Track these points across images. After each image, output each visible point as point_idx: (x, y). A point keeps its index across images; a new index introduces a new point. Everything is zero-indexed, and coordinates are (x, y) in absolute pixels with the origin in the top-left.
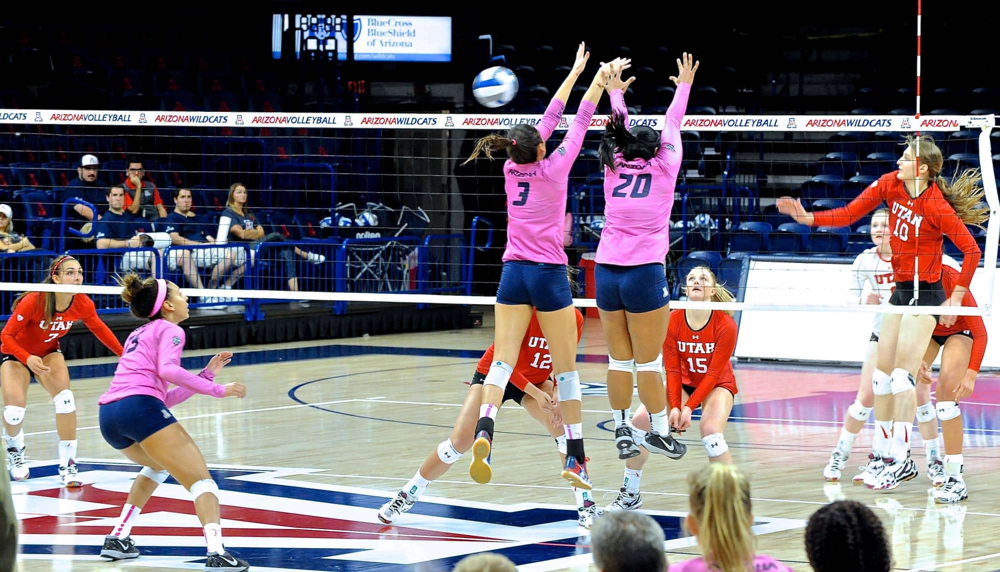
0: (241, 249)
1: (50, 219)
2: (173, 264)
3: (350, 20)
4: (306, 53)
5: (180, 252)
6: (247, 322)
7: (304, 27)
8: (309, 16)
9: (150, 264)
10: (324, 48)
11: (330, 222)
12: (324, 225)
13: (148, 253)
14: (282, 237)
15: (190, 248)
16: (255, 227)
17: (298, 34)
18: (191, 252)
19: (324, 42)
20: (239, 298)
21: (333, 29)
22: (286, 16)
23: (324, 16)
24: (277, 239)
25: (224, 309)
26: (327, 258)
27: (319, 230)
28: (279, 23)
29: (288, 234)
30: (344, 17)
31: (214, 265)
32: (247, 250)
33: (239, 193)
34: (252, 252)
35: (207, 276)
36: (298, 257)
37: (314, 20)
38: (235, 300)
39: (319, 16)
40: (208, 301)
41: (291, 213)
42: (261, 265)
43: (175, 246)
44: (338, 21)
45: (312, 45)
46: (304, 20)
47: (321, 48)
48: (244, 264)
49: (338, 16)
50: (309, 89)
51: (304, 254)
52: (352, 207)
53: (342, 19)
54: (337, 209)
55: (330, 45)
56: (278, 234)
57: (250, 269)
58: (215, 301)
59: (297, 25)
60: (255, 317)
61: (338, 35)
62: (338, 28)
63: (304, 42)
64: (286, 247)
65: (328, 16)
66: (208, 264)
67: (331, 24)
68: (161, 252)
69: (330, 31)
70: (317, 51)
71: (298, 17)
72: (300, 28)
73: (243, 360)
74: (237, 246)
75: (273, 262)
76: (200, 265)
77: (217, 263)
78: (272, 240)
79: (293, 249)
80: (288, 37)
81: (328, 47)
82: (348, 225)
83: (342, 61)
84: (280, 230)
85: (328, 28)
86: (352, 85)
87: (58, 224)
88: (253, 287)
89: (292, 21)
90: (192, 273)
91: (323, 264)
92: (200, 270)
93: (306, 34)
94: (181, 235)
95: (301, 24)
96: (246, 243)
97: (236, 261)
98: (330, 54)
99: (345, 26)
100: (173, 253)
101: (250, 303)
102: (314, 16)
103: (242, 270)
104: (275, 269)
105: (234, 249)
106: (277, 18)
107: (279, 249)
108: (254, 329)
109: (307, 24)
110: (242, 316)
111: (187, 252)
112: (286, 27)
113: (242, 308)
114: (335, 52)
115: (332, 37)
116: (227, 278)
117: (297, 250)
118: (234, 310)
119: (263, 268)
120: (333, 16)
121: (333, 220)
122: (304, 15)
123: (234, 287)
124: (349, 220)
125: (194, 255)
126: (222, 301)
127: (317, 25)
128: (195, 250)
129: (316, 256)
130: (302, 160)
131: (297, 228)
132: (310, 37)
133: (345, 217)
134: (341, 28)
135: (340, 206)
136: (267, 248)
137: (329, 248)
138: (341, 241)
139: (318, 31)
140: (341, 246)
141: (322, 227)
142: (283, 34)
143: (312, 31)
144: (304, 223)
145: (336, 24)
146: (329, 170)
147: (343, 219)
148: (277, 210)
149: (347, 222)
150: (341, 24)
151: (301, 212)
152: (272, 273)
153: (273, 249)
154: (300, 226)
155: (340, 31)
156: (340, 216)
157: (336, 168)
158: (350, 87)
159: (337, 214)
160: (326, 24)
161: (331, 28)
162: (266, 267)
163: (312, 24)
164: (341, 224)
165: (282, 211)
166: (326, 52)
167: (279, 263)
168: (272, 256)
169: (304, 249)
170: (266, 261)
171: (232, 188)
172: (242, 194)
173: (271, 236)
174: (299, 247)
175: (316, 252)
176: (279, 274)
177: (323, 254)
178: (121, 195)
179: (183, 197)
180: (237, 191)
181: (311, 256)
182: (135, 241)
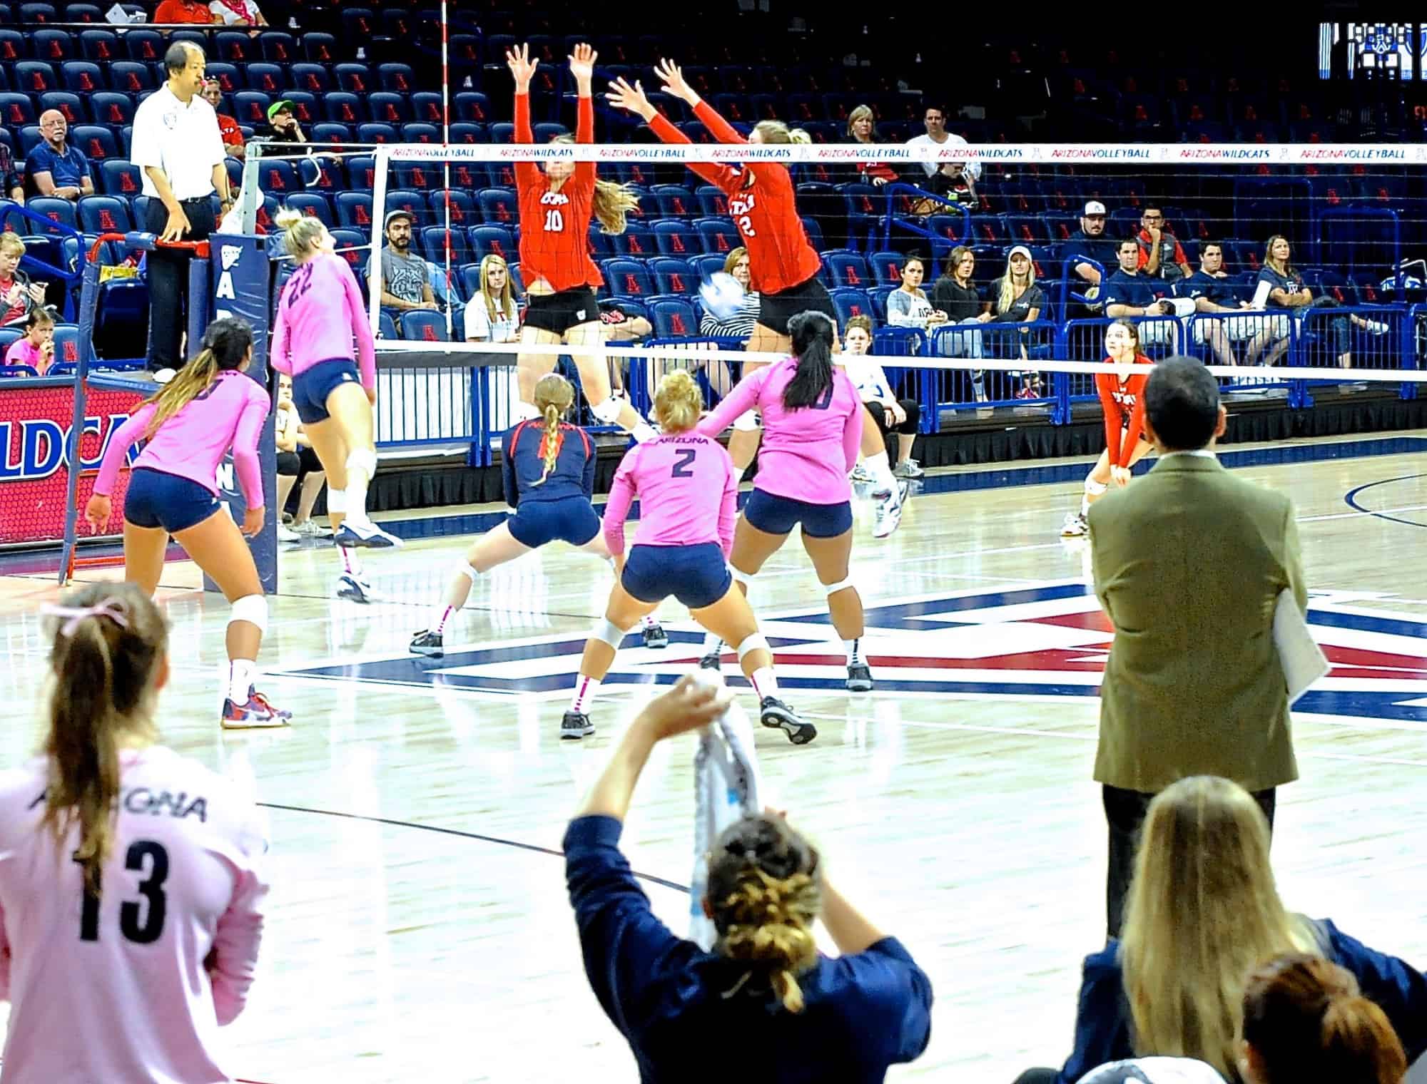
0: (1284, 317)
1: (1048, 282)
2: (1199, 337)
3: (1416, 30)
4: (1361, 72)
5: (1208, 321)
6: (1292, 409)
7: (1359, 39)
8: (1365, 25)
9: (1170, 337)
10: (1384, 64)
11: (1394, 283)
12: (1385, 287)
13: (1168, 323)
14: (1334, 301)
15: (1220, 317)
16: (1300, 290)
17: (1351, 47)
18: (1222, 322)
19: (1385, 58)
20: (1281, 379)
21: (1394, 41)
22: (1337, 26)
23: (1383, 25)
24: (1327, 304)
25: (1264, 393)
26: (1392, 327)
27: (1379, 292)
28: (1328, 34)
29: (1341, 298)
30: (1409, 26)
31: (1249, 338)
32: (1291, 318)
33: (1280, 247)
34: (1298, 322)
35: (1240, 351)
36: (1354, 325)
37: (1371, 30)
38: (1277, 381)
39: (1377, 25)
40: (1244, 383)
41: (1344, 272)
42: (1308, 338)
43: (1200, 314)
44: (1401, 30)
45: (1369, 61)
46: (1359, 30)
47: (1380, 64)
48: (1288, 335)
49: (1401, 25)
50: (1365, 116)
51: (1362, 322)
52: (1421, 263)
53: (1406, 29)
54: (1402, 266)
55: (1392, 61)
56: (1329, 298)
57: (1295, 342)
58: (1252, 382)
59: (1351, 36)
60: (1301, 403)
61: (1401, 49)
62: (1401, 39)
63: (1359, 58)
64: (1339, 315)
65: (1389, 25)
66: (1243, 336)
67: (1392, 35)
68: (1184, 321)
69: (1391, 43)
70: (1375, 69)
71: (1351, 26)
72: (1354, 41)
73: (1286, 458)
74: (1279, 314)
75: (1322, 333)
76: (1232, 338)
77: (1254, 335)
78: (1321, 305)
79: (1347, 316)
80: (1339, 52)
81: (1388, 64)
82: (1417, 286)
83: (1406, 81)
84: (1330, 292)
85: (1388, 40)
86: (1420, 111)
87: (1058, 288)
88: (1299, 364)
89: (1343, 32)
90: (1225, 351)
91: (1385, 335)
92: (1233, 344)
93: (1362, 48)
94: (1211, 299)
95: (1355, 34)
96: (1290, 311)
97: (1277, 333)
98: (1392, 73)
99: (1409, 37)
100: (1199, 322)
101: (1295, 386)
102: (1371, 24)
103: (1284, 344)
104: (1326, 343)
105: (1275, 318)
106: (1324, 28)
107: (1331, 317)
108: (1300, 417)
109: (1362, 34)
110: (1285, 401)
111: (1217, 322)
112: (1337, 39)
113: (1286, 391)
114: (1397, 69)
115: (1394, 51)
116: (1267, 353)
117: (1354, 318)
118: (1276, 393)
119: (1311, 342)
120: (1395, 25)
121: (1398, 280)
122: (1359, 24)
123: (1275, 365)
124: (1418, 280)
125: (1225, 325)
126: (1260, 382)
127: (1374, 35)
128: (1226, 319)
129: (1377, 325)
130: (1359, 204)
131: (1352, 290)
132: (1366, 52)
133: (1413, 276)
134: (1405, 40)
135: (1406, 263)
136: (1316, 316)
137: (1393, 314)
138: (1408, 307)
139: (1375, 44)
140: (1408, 313)
141: (1384, 289)
142: (1333, 47)
143: (1368, 43)
144: (1361, 283)
145: (1398, 35)
146: (1391, 217)
147: (1410, 279)
148: (1328, 268)
149: (1416, 283)
150: (1405, 35)
151: (1358, 270)
152: (1322, 347)
153: (1322, 317)
154: (1356, 287)
155: (1404, 43)
156: (1406, 276)
157: (1401, 216)
158: (1417, 114)
159: (1402, 273)
160: (1386, 34)
161: (1393, 40)
162: (1315, 339)
163: (1368, 35)
164: (1408, 285)
165: (1334, 269)
166: (1386, 69)
167: (1331, 334)
168: (1323, 326)
169: (1361, 315)
170: (1315, 332)
171: (1270, 241)
172: (1283, 248)
173: (1321, 300)
174: (1356, 314)
175: (1377, 320)
176: (1331, 348)
177: (1386, 322)
178: (1134, 252)
179: (1211, 254)
180: (1276, 245)
181: (1371, 324)
182: (1154, 309)
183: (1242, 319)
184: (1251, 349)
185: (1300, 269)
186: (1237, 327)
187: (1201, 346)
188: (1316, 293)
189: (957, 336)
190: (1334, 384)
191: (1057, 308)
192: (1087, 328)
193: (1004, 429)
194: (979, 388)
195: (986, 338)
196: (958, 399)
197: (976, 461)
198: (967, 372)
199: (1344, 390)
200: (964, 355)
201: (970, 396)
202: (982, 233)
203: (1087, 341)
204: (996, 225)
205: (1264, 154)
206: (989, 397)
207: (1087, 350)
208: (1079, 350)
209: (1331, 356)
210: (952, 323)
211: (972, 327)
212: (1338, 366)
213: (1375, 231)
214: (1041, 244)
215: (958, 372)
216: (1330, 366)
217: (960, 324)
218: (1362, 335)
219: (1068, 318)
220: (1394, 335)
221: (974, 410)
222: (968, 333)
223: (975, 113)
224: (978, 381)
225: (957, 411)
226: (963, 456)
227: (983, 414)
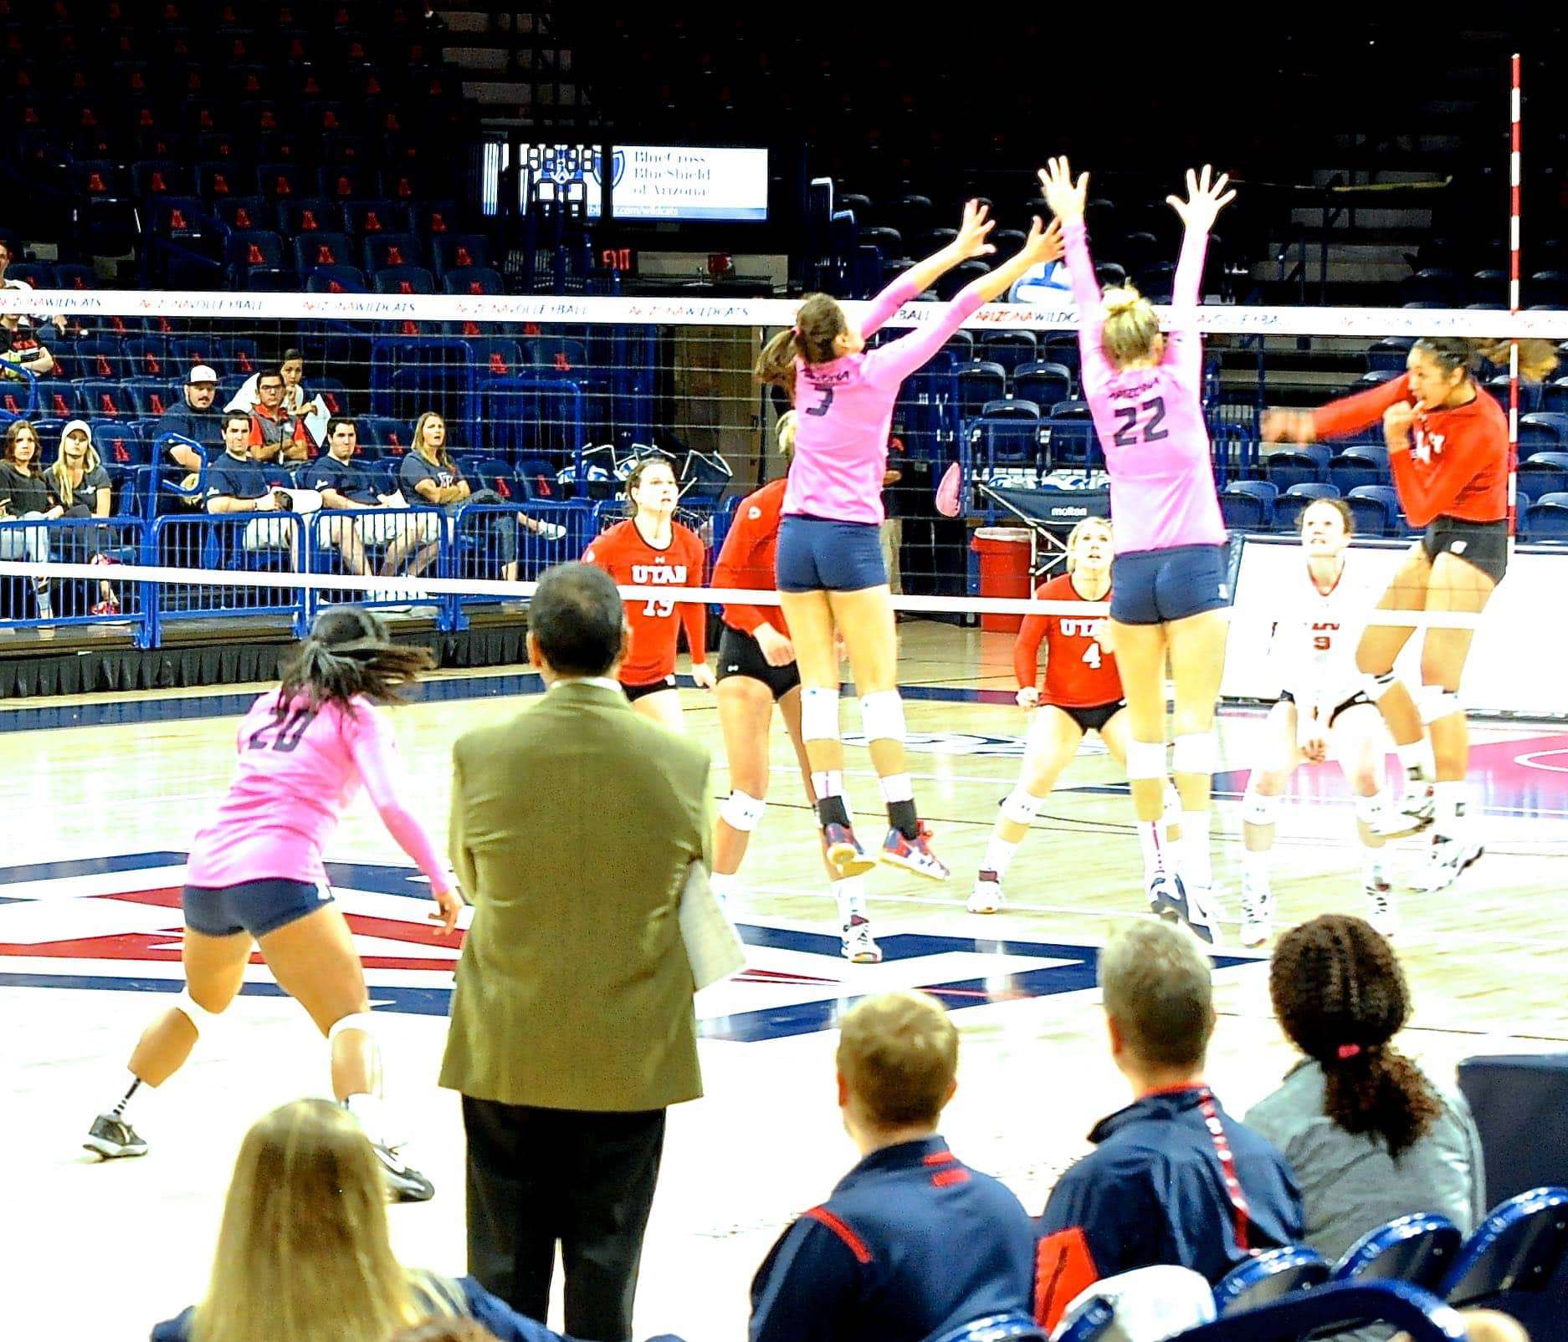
0: (433, 516)
1: (134, 467)
2: (325, 541)
3: (607, 154)
4: (536, 206)
5: (336, 519)
6: (442, 633)
7: (534, 164)
8: (542, 147)
9: (289, 542)
10: (566, 196)
11: (574, 474)
12: (563, 478)
13: (285, 522)
14: (496, 496)
15: (352, 515)
16: (455, 482)
17: (524, 174)
18: (354, 520)
19: (566, 189)
20: (429, 594)
21: (579, 167)
22: (506, 147)
23: (565, 147)
24: (490, 500)
25: (406, 612)
26: (571, 530)
27: (554, 486)
28: (494, 159)
29: (507, 492)
30: (598, 148)
31: (389, 542)
32: (443, 519)
33: (432, 427)
34: (451, 522)
35: (377, 558)
36: (522, 527)
37: (550, 154)
38: (423, 596)
39: (557, 147)
40: (381, 598)
41: (511, 459)
42: (463, 542)
43: (327, 510)
44: (588, 154)
45: (546, 192)
46: (534, 153)
47: (561, 197)
48: (437, 539)
49: (588, 147)
50: (541, 261)
51: (532, 523)
52: (610, 449)
53: (594, 152)
54: (584, 454)
55: (575, 193)
56: (492, 492)
57: (446, 549)
58: (391, 598)
59: (523, 161)
60: (454, 626)
61: (588, 178)
62: (588, 165)
63: (533, 188)
64: (502, 514)
65: (572, 146)
66: (380, 539)
67: (576, 160)
68: (307, 519)
69: (575, 170)
70: (554, 203)
71: (524, 147)
72: (528, 166)
73: (432, 694)
74: (427, 511)
75: (482, 535)
76: (367, 541)
77: (395, 538)
78: (480, 502)
79: (514, 515)
80: (508, 180)
81: (571, 197)
82: (603, 479)
83: (593, 219)
85: (571, 166)
86: (610, 256)
87: (147, 474)
88: (450, 574)
89: (514, 155)
90: (357, 556)
91: (562, 541)
92: (368, 548)
93: (537, 176)
94: (341, 492)
95: (529, 159)
96: (441, 509)
97: (424, 536)
98: (575, 208)
99: (598, 162)
100: (325, 520)
101: (447, 602)
102: (550, 146)
103: (432, 550)
104: (486, 549)
105: (422, 516)
106: (491, 151)
107: (492, 516)
108: (452, 643)
109: (538, 158)
110: (434, 623)
111: (347, 521)
112: (506, 164)
113: (434, 609)
114: (582, 204)
115: (580, 181)
116: (411, 561)
117: (522, 518)
118: (422, 612)
119: (467, 547)
120: (580, 147)
121: (578, 471)
122: (534, 146)
123: (422, 575)
124: (603, 471)
125: (358, 525)
126: (402, 597)
127: (554, 160)
128: (359, 517)
129: (552, 527)
130: (531, 373)
131: (520, 483)
132: (543, 180)
133: (598, 466)
134: (593, 165)
135: (589, 450)
136: (474, 514)
137: (572, 513)
138: (593, 504)
139: (555, 171)
140: (591, 511)
141: (561, 482)
142: (501, 175)
143: (547, 170)
144: (532, 472)
145: (584, 160)
146: (569, 389)
147: (594, 469)
148: (488, 454)
149: (601, 475)
150: (592, 160)
151: (528, 457)
152: (482, 554)
153: (482, 516)
154: (523, 478)
155: (591, 171)
156: (589, 466)
157: (583, 388)
158: (606, 260)
159: (584, 462)
160: (568, 159)
161: (577, 165)
162: (474, 544)
163: (546, 160)
164: (591, 477)
165: (498, 456)
166: (568, 204)
167: (492, 538)
168: (482, 527)
169: (532, 515)
170: (472, 535)
171: (421, 420)
172: (436, 429)
173: (480, 494)
174: (524, 513)
175: (552, 521)
176: (492, 555)
177: (562, 523)
178: (244, 431)
179: (342, 435)
180: (428, 423)
181: (544, 527)
182: (268, 502)
183: (379, 517)
184: (390, 557)
185: (455, 455)
186: (374, 528)
187: (328, 550)
188: (474, 486)
189: (18, 534)
190: (495, 601)
191: (145, 500)
192: (183, 526)
193: (75, 654)
194: (43, 600)
195: (53, 538)
196: (18, 615)
197: (39, 692)
198: (29, 579)
199: (508, 608)
200: (26, 558)
201: (32, 611)
202: (51, 403)
203: (183, 543)
204: (68, 395)
205: (408, 308)
206: (56, 613)
207: (183, 554)
208: (172, 554)
209: (492, 566)
210: (13, 518)
211: (36, 524)
212: (500, 578)
213: (549, 407)
214: (126, 418)
215: (18, 580)
216: (492, 577)
217: (21, 519)
218: (532, 540)
219: (159, 514)
220: (572, 540)
221: (35, 629)
222: (31, 531)
223: (46, 251)
224: (44, 590)
225: (16, 630)
226: (23, 686)
227: (47, 635)
